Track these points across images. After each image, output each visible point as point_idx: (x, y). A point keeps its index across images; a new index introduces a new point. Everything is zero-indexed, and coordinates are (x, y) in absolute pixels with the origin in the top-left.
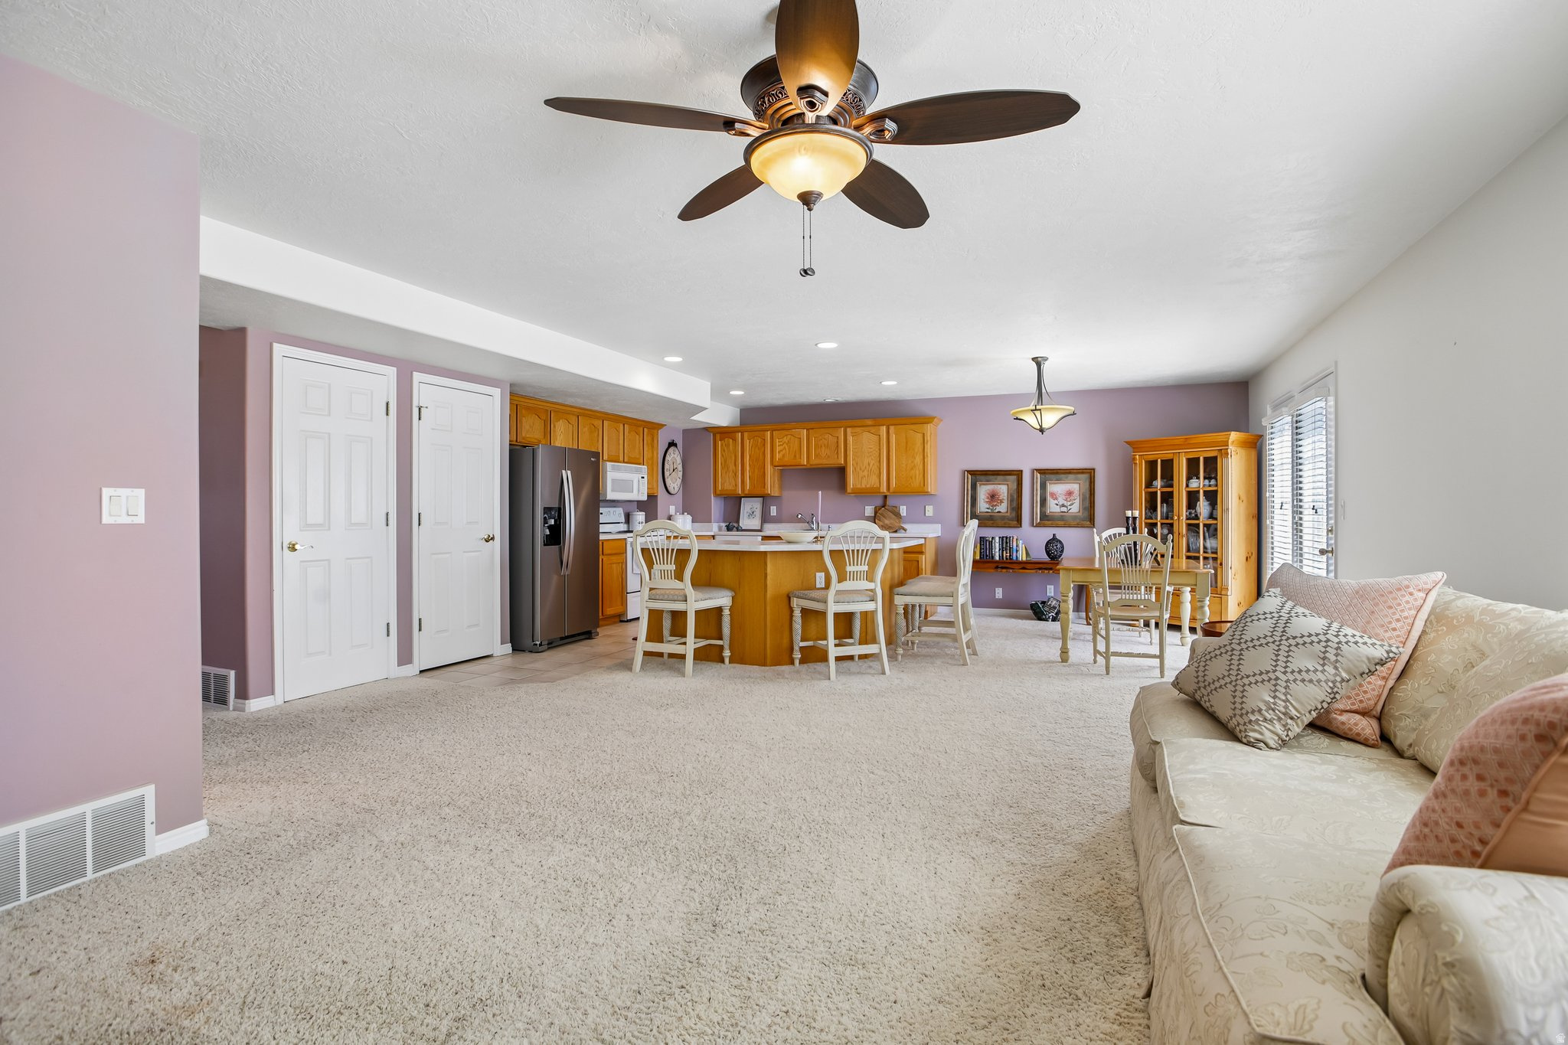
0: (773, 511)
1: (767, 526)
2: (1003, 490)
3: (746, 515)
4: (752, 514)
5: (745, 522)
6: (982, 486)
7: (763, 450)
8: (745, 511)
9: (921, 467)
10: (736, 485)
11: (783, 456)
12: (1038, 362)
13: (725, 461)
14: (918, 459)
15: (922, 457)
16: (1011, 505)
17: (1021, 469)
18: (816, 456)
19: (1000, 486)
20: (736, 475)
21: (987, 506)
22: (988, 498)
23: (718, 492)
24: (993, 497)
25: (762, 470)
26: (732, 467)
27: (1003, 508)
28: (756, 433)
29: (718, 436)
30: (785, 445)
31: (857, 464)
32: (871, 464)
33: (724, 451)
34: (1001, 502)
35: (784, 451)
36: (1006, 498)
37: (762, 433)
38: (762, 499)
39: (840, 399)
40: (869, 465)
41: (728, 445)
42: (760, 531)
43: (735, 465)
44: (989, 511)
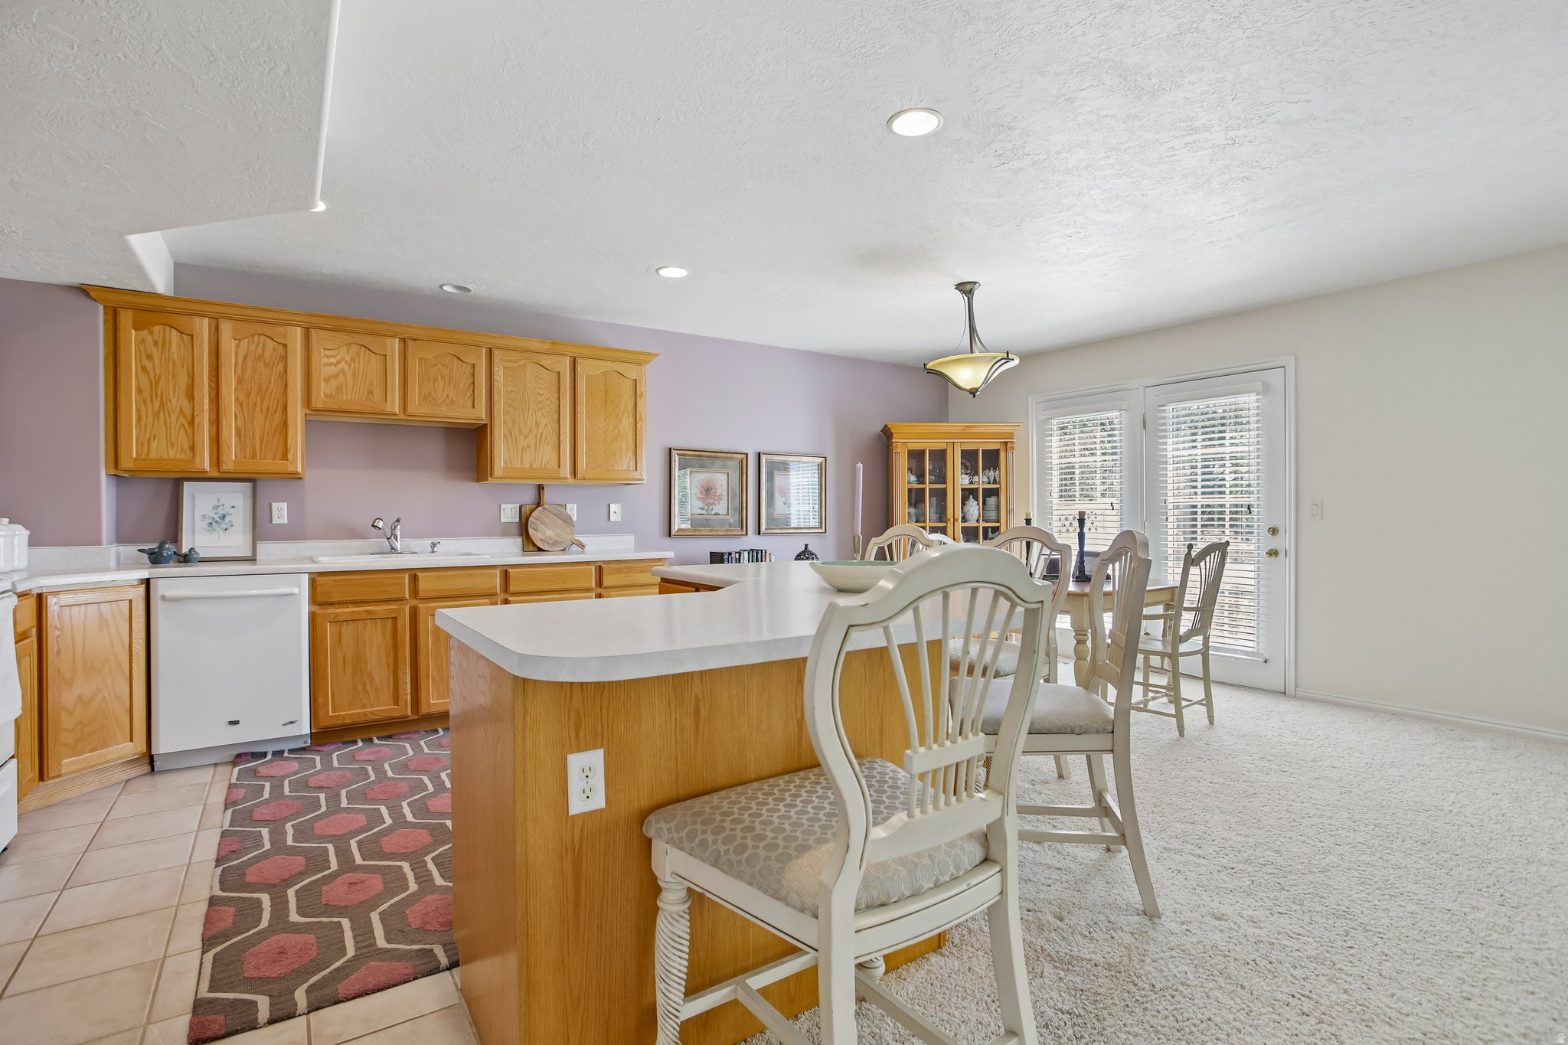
0: (281, 513)
1: (265, 549)
2: (720, 480)
3: (200, 524)
4: (219, 521)
5: (195, 537)
6: (694, 474)
7: (280, 367)
8: (198, 516)
9: (630, 436)
10: (193, 448)
11: (339, 389)
12: (966, 289)
13: (155, 384)
14: (626, 423)
15: (631, 419)
16: (732, 503)
17: (746, 452)
18: (424, 398)
19: (717, 475)
20: (192, 423)
21: (701, 505)
22: (701, 492)
23: (126, 463)
24: (708, 491)
25: (278, 417)
26: (177, 401)
27: (721, 508)
28: (260, 328)
29: (126, 318)
30: (343, 365)
31: (514, 421)
32: (542, 426)
33: (150, 357)
34: (720, 499)
35: (341, 378)
36: (725, 493)
37: (281, 329)
38: (248, 485)
39: (478, 289)
40: (537, 425)
41: (164, 345)
42: (252, 559)
43: (191, 397)
44: (704, 512)
